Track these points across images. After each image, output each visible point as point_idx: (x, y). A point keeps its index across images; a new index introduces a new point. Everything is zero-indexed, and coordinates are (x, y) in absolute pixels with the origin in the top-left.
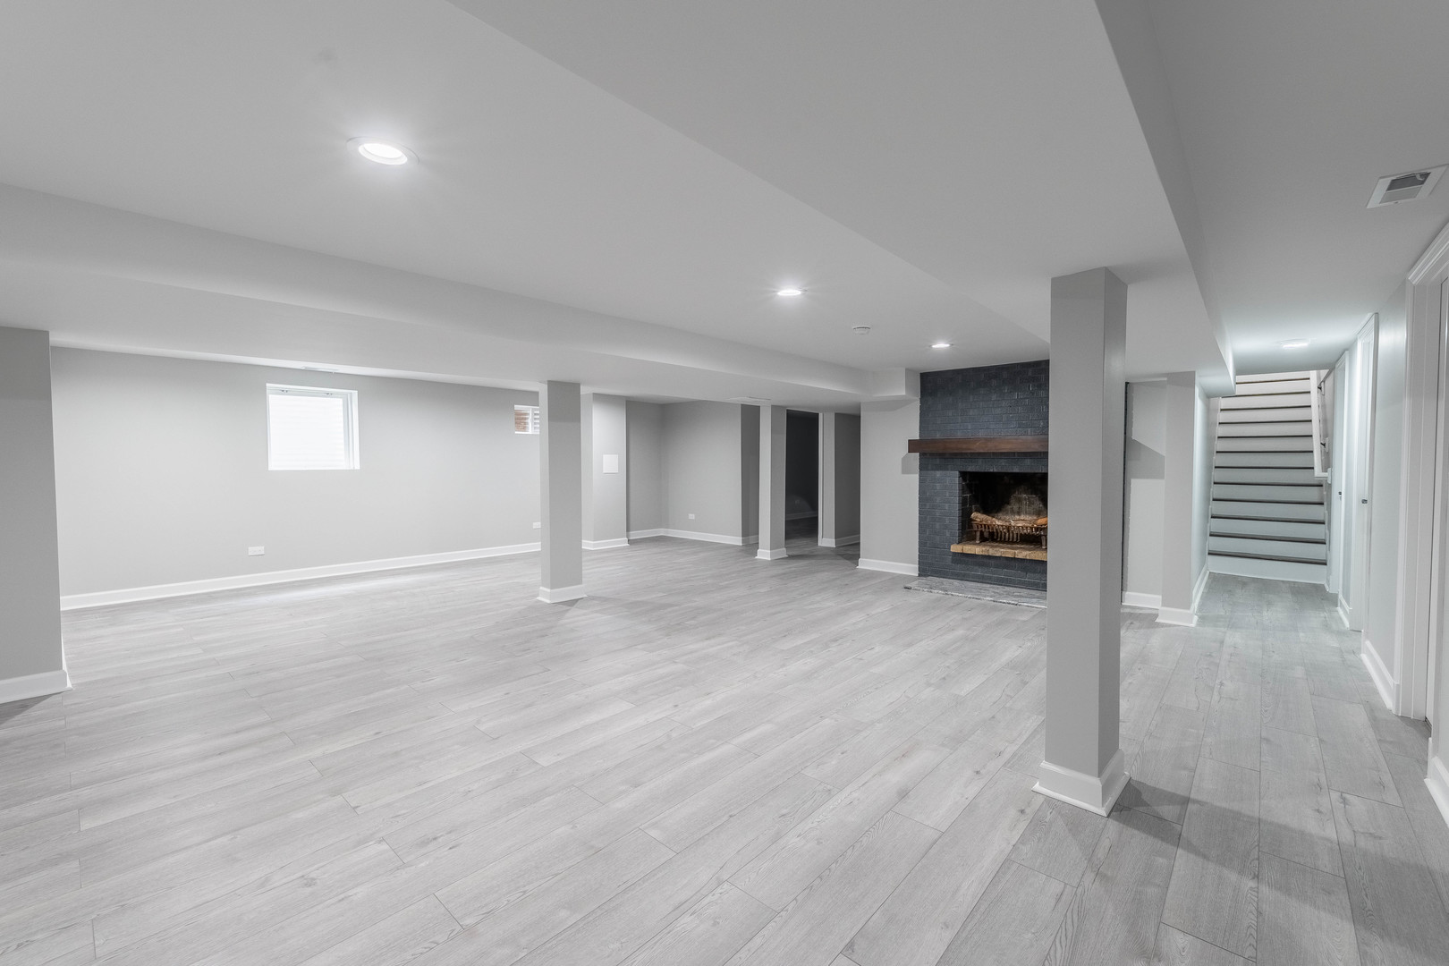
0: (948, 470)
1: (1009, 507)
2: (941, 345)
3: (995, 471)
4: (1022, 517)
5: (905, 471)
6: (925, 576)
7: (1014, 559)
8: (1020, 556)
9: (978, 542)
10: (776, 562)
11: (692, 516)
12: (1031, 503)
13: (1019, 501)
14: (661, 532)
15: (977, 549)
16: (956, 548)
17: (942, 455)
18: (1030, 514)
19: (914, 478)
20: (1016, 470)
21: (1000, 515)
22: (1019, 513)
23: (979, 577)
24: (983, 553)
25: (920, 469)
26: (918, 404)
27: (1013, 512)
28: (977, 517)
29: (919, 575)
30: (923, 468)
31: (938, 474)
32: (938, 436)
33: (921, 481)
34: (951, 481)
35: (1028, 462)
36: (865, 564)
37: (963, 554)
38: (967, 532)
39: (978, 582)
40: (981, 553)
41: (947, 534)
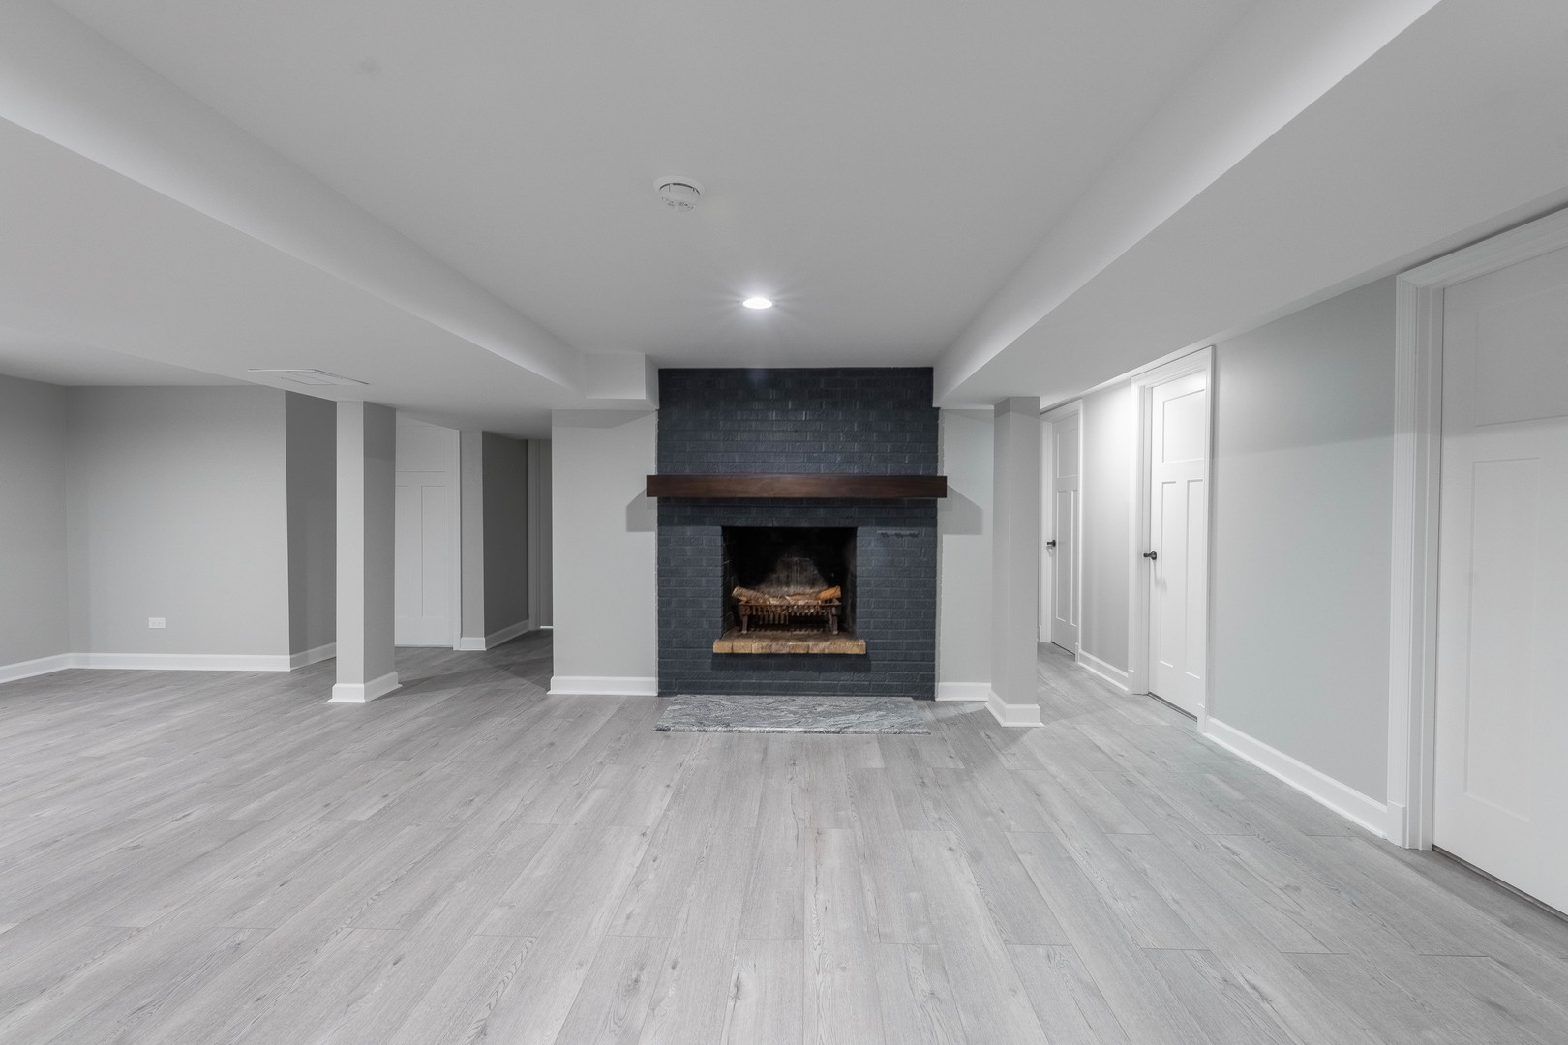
0: (704, 524)
1: (774, 576)
2: (758, 303)
3: (776, 525)
4: (792, 589)
5: (633, 526)
6: (670, 694)
7: (807, 656)
8: (816, 651)
9: (745, 632)
11: (157, 623)
12: (804, 569)
13: (788, 566)
14: (70, 661)
15: (753, 646)
16: (721, 647)
17: (695, 502)
18: (801, 584)
19: (650, 539)
20: (805, 524)
21: (762, 587)
22: (787, 584)
23: (770, 686)
24: (764, 651)
25: (660, 524)
26: (653, 421)
27: (780, 583)
28: (741, 595)
29: (660, 694)
30: (663, 521)
31: (689, 531)
32: (688, 471)
33: (662, 543)
34: (707, 542)
35: (821, 512)
36: (563, 685)
37: (732, 656)
38: (737, 619)
39: (752, 694)
40: (760, 651)
41: (705, 625)
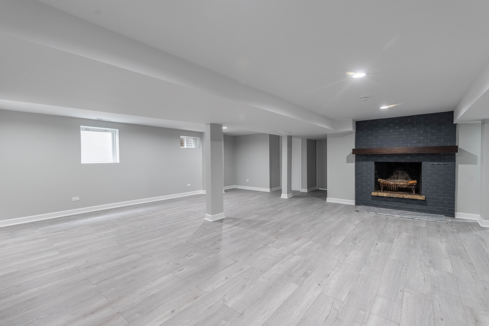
0: (369, 161)
1: (392, 176)
2: (384, 107)
3: (392, 161)
4: (399, 180)
5: (348, 161)
6: (359, 205)
7: (403, 198)
8: (406, 197)
9: (382, 191)
10: (290, 199)
11: (248, 180)
12: (403, 175)
13: (398, 174)
14: (234, 187)
15: (385, 194)
16: (374, 194)
17: (366, 155)
18: (402, 179)
19: (353, 165)
20: (402, 161)
21: (388, 179)
22: (397, 179)
23: (390, 206)
24: (388, 196)
25: (356, 161)
26: (354, 135)
27: (394, 178)
28: (381, 181)
29: (356, 205)
30: (357, 160)
31: (364, 163)
32: (364, 147)
33: (356, 166)
34: (370, 166)
35: (408, 157)
36: (329, 200)
37: (378, 196)
38: (378, 187)
39: (384, 208)
40: (387, 196)
41: (369, 188)
